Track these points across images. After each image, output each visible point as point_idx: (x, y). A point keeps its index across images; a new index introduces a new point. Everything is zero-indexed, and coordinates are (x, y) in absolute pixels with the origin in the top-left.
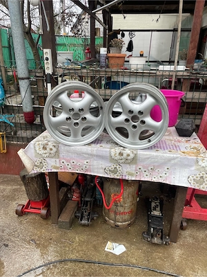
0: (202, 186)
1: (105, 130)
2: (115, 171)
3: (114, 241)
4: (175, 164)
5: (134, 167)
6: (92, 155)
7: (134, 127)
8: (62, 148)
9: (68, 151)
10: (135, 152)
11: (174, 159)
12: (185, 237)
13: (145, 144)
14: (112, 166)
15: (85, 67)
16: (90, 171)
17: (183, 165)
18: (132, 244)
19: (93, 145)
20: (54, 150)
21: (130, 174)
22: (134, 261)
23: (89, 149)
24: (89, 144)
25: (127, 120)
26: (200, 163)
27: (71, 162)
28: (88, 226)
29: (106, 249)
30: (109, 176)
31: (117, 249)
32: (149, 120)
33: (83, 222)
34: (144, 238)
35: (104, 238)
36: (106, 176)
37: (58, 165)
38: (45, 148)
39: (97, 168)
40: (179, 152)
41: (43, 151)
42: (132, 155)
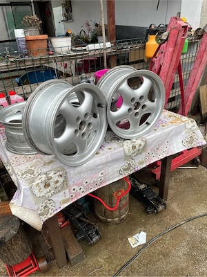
0: (193, 144)
2: (129, 168)
5: (144, 154)
6: (107, 163)
8: (71, 173)
10: (144, 139)
19: (101, 152)
20: (61, 180)
21: (141, 163)
24: (97, 153)
25: (130, 110)
26: (187, 126)
29: (133, 247)
31: (140, 238)
35: (122, 239)
36: (121, 177)
38: (47, 185)
39: (113, 174)
40: (168, 123)
41: (45, 191)
42: (143, 144)
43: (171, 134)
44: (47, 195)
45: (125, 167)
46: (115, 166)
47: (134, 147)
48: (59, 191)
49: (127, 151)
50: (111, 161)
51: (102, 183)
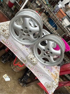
3: (8, 75)
15: (48, 5)
16: (16, 54)
18: (13, 79)
19: (24, 46)
20: (7, 35)
21: (29, 66)
22: (9, 86)
26: (54, 83)
27: (11, 45)
29: (3, 76)
36: (20, 60)
41: (2, 31)
42: (35, 63)
43: (46, 75)
44: (1, 33)
45: (24, 59)
46: (22, 55)
47: (31, 59)
48: (4, 37)
49: (28, 56)
50: (22, 52)
51: (15, 52)
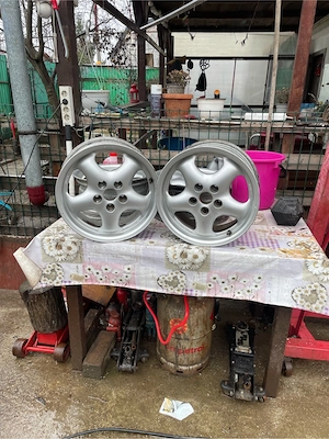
0: (314, 306)
1: (158, 216)
2: (174, 283)
3: (175, 396)
4: (270, 271)
5: (204, 276)
6: (137, 257)
7: (205, 210)
8: (87, 246)
9: (97, 252)
10: (206, 252)
11: (269, 261)
12: (290, 388)
13: (222, 238)
14: (169, 275)
15: (127, 115)
16: (134, 284)
17: (284, 271)
18: (204, 400)
19: (138, 241)
20: (75, 249)
21: (199, 287)
22: (208, 430)
23: (131, 247)
24: (132, 239)
25: (193, 200)
26: (311, 268)
27: (103, 268)
28: (132, 372)
29: (161, 411)
30: (165, 292)
31: (179, 410)
32: (228, 200)
33: (124, 366)
34: (223, 391)
35: (158, 393)
36: (160, 291)
37: (81, 274)
38: (58, 246)
39: (146, 279)
40: (277, 251)
44: (57, 258)
48: (71, 262)
50: (144, 258)
